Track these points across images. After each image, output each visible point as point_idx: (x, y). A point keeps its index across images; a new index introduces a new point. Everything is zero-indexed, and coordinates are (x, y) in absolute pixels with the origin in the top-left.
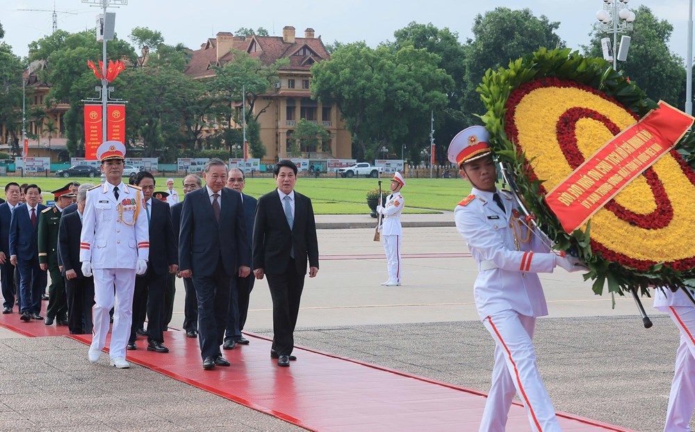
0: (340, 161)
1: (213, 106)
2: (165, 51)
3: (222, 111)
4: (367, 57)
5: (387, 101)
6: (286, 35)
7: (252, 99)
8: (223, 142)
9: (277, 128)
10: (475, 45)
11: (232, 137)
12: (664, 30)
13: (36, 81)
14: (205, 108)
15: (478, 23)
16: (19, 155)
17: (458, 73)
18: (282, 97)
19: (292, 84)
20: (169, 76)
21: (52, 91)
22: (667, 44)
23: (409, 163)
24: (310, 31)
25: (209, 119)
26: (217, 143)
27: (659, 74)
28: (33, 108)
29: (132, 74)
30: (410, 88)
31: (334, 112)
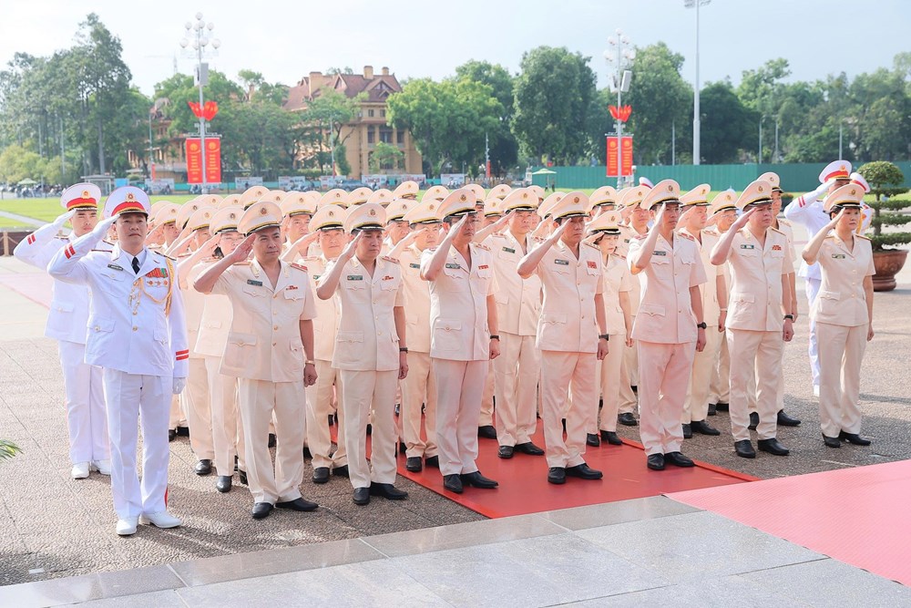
0: (412, 176)
1: (307, 134)
2: (266, 88)
3: (314, 137)
4: (432, 88)
5: (449, 125)
6: (366, 73)
7: (338, 127)
8: (316, 162)
9: (360, 150)
10: (522, 77)
11: (323, 158)
12: (677, 62)
13: (161, 116)
14: (300, 135)
15: (524, 58)
16: (148, 177)
17: (508, 100)
18: (364, 124)
19: (371, 113)
20: (269, 109)
21: (174, 123)
22: (680, 72)
23: (469, 176)
24: (385, 69)
25: (304, 144)
26: (310, 163)
27: (673, 97)
28: (159, 137)
29: (239, 109)
30: (468, 115)
31: (407, 135)
